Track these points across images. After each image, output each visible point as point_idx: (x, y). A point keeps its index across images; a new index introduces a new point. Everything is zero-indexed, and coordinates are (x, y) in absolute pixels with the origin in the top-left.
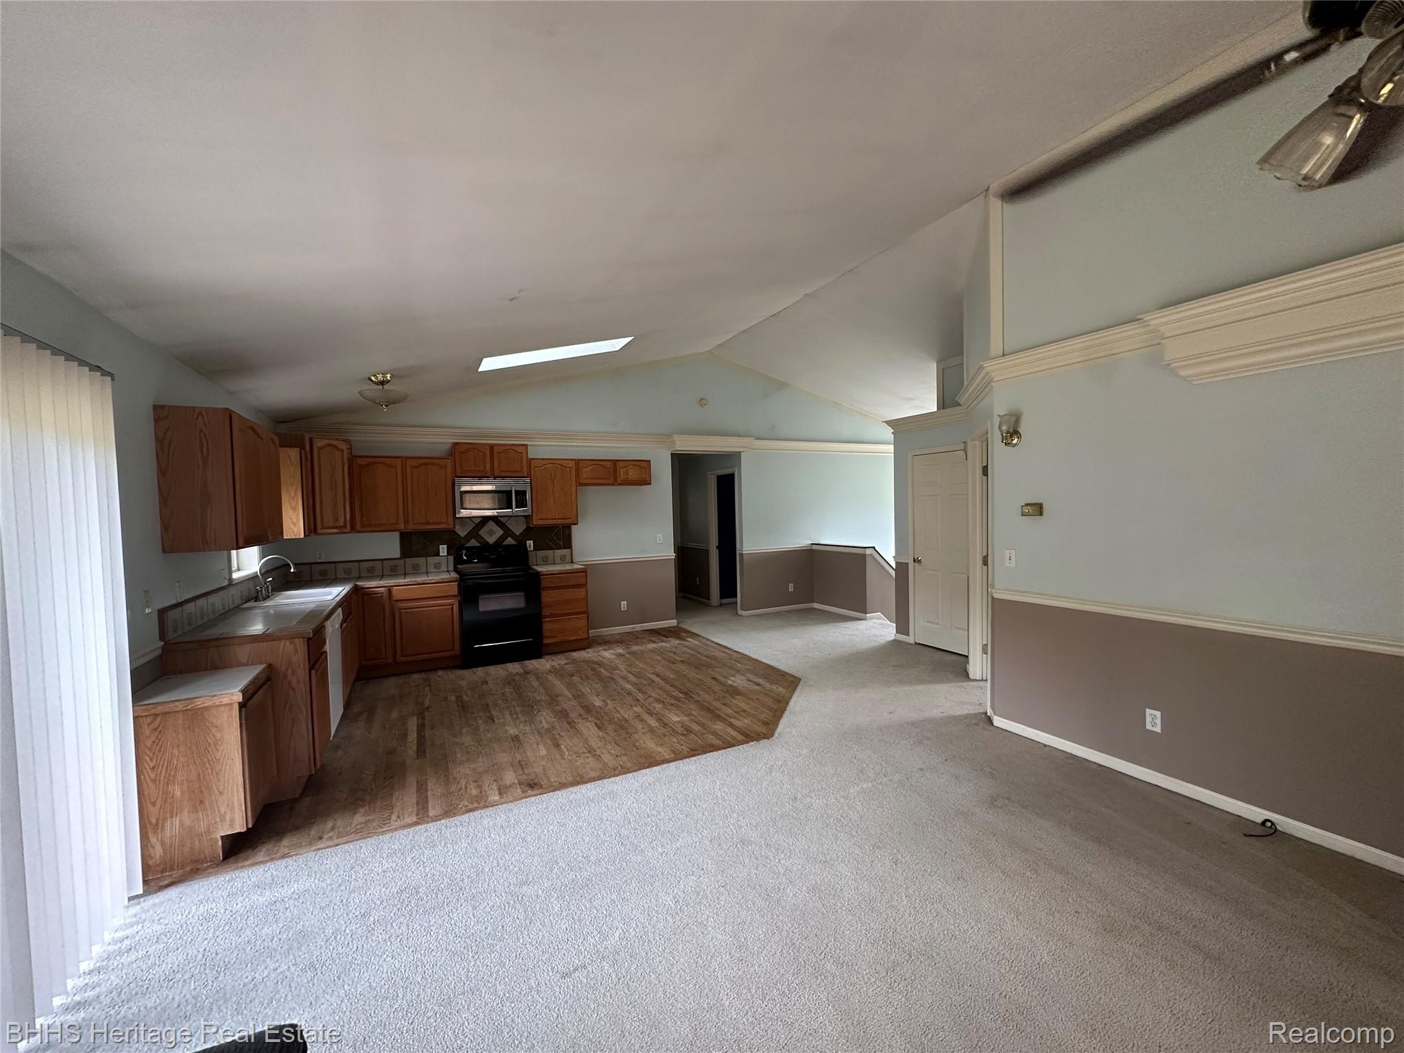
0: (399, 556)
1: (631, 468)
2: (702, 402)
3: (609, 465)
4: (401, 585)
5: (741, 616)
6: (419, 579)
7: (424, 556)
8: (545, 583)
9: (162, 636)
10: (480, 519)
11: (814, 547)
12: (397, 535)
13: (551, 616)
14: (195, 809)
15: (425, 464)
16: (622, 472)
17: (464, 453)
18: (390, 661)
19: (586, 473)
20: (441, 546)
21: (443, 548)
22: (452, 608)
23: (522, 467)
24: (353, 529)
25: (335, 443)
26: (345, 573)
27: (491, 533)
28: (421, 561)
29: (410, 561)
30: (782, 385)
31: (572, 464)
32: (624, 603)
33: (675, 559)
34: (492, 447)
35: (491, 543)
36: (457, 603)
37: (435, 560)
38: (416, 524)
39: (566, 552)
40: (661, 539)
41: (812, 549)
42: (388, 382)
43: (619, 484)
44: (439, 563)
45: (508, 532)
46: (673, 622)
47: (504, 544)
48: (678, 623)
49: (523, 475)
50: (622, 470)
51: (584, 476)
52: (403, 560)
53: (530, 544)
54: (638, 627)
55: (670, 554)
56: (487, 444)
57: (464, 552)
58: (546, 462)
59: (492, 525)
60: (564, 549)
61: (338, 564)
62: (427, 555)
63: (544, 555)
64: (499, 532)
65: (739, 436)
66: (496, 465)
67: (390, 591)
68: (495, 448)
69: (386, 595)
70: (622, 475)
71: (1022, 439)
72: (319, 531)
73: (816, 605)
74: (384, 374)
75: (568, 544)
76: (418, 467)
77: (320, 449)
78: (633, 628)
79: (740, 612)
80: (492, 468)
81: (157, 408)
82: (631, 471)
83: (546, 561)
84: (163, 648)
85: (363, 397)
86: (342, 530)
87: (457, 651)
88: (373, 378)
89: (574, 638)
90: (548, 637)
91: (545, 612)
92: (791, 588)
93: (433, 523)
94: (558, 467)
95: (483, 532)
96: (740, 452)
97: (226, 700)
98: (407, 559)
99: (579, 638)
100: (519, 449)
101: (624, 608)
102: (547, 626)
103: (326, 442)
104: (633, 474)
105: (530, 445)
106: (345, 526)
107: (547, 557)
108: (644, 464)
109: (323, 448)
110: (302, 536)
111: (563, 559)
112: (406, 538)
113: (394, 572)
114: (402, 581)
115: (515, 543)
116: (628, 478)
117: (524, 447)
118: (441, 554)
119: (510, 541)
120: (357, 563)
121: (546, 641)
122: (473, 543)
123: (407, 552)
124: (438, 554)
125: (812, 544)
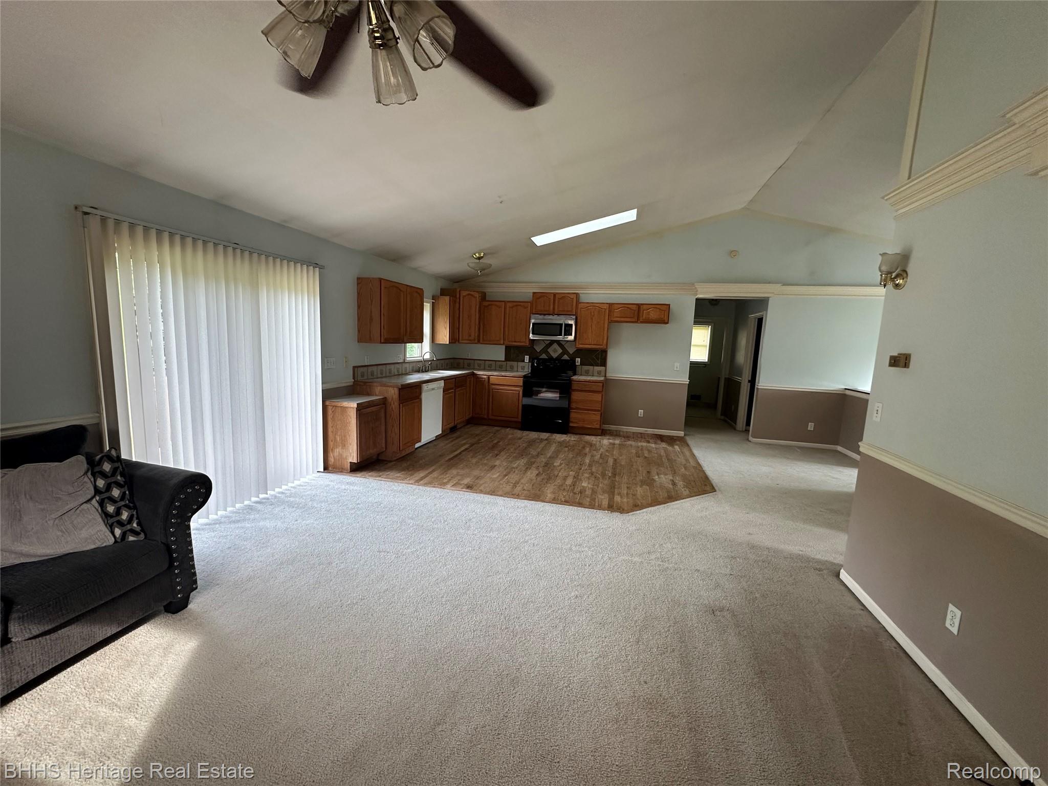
0: (504, 360)
1: (652, 310)
2: (733, 253)
3: (634, 307)
4: (494, 376)
5: (750, 441)
6: (503, 374)
7: (516, 361)
8: (575, 387)
9: (354, 378)
10: (549, 342)
11: (848, 392)
12: (504, 347)
13: (577, 408)
14: (342, 448)
15: (517, 306)
16: (644, 313)
17: (538, 298)
18: (486, 417)
19: (617, 313)
20: (526, 356)
21: (527, 358)
22: (519, 393)
23: (572, 309)
24: (479, 342)
25: (472, 293)
26: (478, 366)
27: (555, 351)
28: (515, 364)
29: (509, 363)
30: (830, 231)
31: (606, 307)
32: (641, 412)
33: (688, 384)
34: (555, 295)
35: (554, 357)
36: (522, 390)
37: (521, 364)
38: (509, 342)
39: (602, 368)
40: (678, 367)
41: (845, 395)
42: (482, 257)
43: (642, 322)
44: (524, 367)
45: (565, 352)
46: (681, 434)
47: (562, 359)
48: (685, 435)
49: (572, 314)
50: (645, 311)
51: (616, 315)
52: (505, 362)
53: (578, 360)
54: (650, 431)
55: (686, 380)
56: (552, 293)
57: (536, 361)
58: (588, 305)
59: (555, 346)
60: (600, 366)
61: (476, 361)
62: (518, 361)
63: (587, 369)
64: (560, 351)
65: (769, 283)
66: (556, 307)
67: (489, 378)
68: (557, 296)
69: (487, 380)
70: (644, 316)
71: (908, 280)
72: (461, 341)
73: (839, 448)
74: (479, 254)
75: (604, 363)
76: (512, 307)
77: (464, 297)
78: (646, 431)
79: (750, 438)
80: (554, 309)
81: (358, 279)
82: (653, 312)
83: (587, 373)
84: (354, 382)
85: (469, 267)
86: (472, 342)
87: (520, 419)
88: (474, 256)
89: (590, 427)
90: (573, 422)
91: (573, 405)
92: (811, 427)
93: (518, 342)
94: (596, 308)
95: (550, 350)
96: (768, 297)
97: (352, 406)
98: (508, 362)
99: (594, 427)
100: (572, 296)
101: (641, 415)
102: (573, 415)
103: (467, 292)
104: (653, 315)
105: (581, 293)
106: (475, 340)
107: (588, 370)
108: (664, 308)
109: (465, 296)
110: (448, 343)
111: (599, 373)
112: (508, 349)
113: (500, 368)
114: (495, 373)
115: (569, 359)
116: (649, 318)
117: (575, 295)
118: (526, 361)
119: (566, 357)
120: (484, 362)
121: (571, 425)
122: (544, 356)
123: (507, 358)
124: (524, 361)
125: (846, 389)
